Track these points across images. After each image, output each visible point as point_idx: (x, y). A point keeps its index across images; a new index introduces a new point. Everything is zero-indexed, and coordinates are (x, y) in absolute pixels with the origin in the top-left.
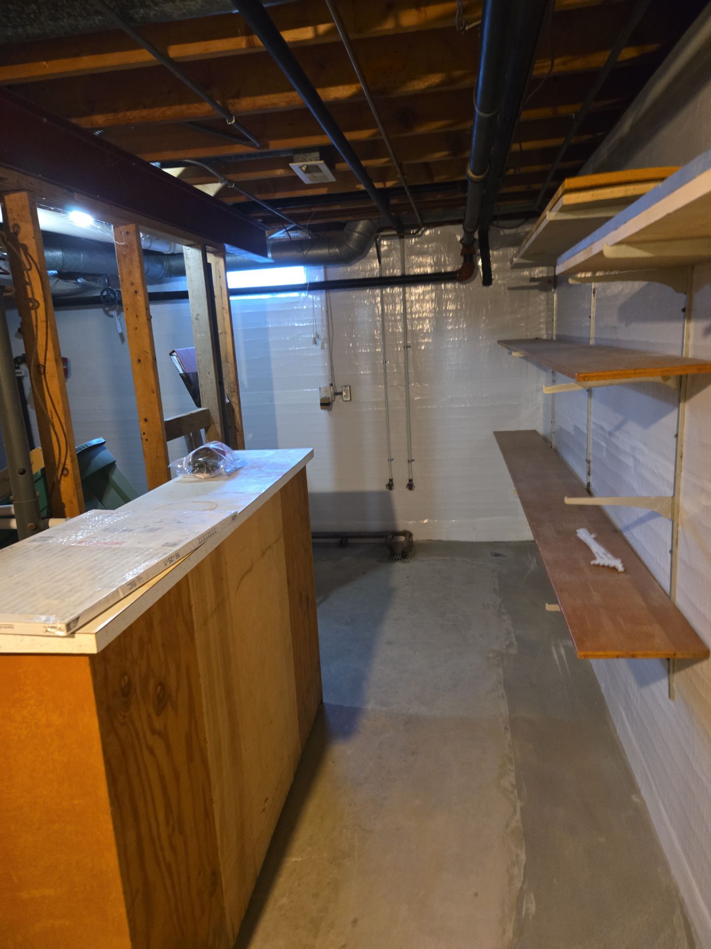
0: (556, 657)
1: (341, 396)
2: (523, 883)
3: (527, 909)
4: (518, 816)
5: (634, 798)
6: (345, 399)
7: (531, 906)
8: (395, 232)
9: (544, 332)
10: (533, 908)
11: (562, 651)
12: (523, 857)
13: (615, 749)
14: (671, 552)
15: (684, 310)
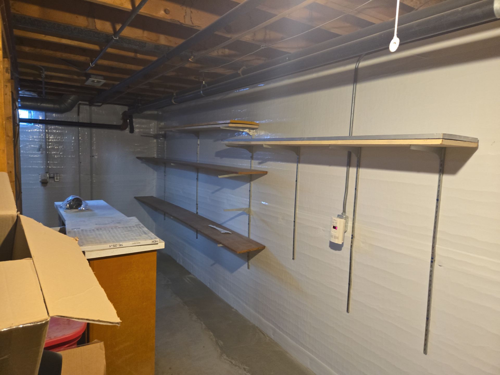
0: (187, 281)
1: (53, 179)
2: (215, 339)
3: (220, 344)
4: (204, 325)
5: (233, 310)
6: (56, 180)
7: (221, 343)
8: (88, 103)
9: (155, 155)
10: (222, 343)
11: (188, 279)
12: (212, 334)
13: (221, 301)
14: (249, 224)
15: (251, 157)
